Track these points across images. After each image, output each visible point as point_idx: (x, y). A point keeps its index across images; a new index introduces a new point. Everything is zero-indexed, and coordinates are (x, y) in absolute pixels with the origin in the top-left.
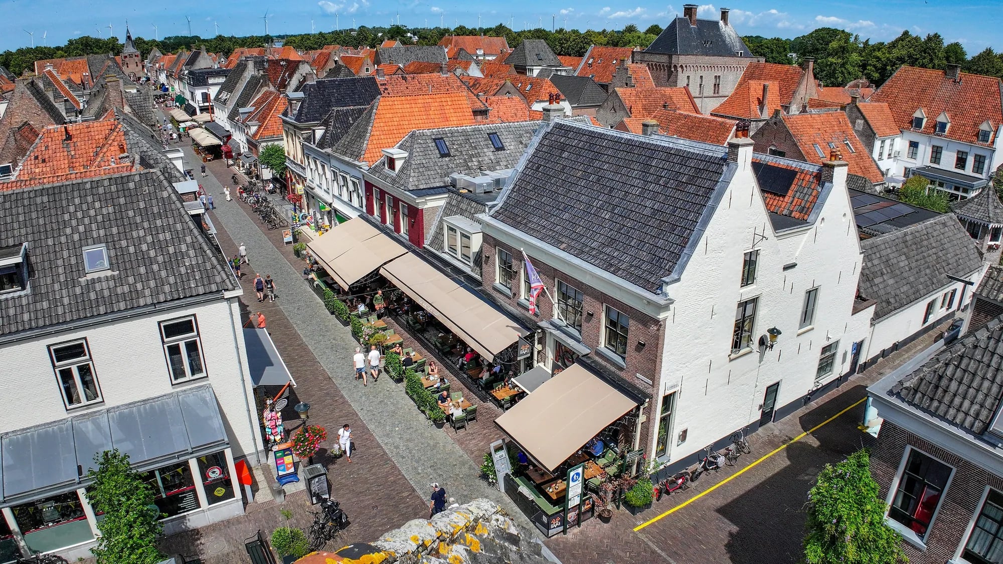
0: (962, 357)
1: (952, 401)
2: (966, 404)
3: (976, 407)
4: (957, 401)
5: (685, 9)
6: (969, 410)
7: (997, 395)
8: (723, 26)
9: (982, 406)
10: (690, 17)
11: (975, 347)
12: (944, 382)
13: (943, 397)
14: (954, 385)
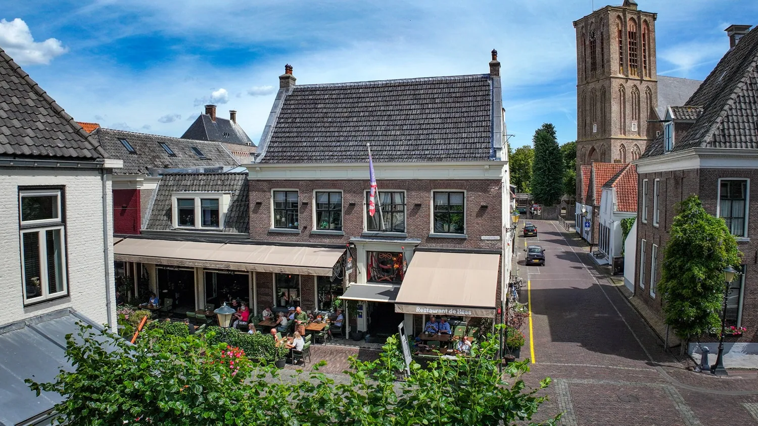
0: (727, 116)
1: (735, 139)
2: (743, 138)
3: (748, 137)
4: (738, 138)
5: (206, 109)
6: (746, 140)
7: (755, 127)
8: (233, 124)
9: (750, 135)
10: (211, 115)
11: (731, 109)
12: (726, 132)
13: (730, 139)
14: (732, 132)
